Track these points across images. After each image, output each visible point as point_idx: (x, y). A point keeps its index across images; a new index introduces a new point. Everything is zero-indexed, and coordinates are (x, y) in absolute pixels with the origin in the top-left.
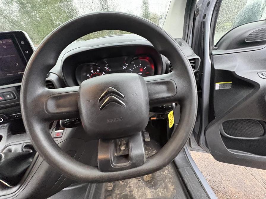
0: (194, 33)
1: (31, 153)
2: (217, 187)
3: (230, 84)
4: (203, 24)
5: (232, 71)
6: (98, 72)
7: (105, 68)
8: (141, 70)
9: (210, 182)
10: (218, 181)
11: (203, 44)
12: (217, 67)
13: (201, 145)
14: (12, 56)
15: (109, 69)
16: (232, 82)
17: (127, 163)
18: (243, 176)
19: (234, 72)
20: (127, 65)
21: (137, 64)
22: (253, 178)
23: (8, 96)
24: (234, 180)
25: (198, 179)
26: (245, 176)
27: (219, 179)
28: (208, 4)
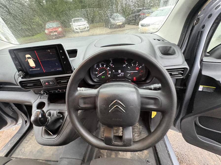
0: (190, 39)
1: (61, 117)
2: (183, 158)
3: (214, 88)
4: (200, 34)
5: (217, 80)
6: (104, 67)
7: (110, 64)
8: (137, 69)
9: (178, 154)
10: (186, 155)
11: (196, 51)
12: (204, 73)
13: (177, 126)
14: (54, 59)
15: (113, 65)
16: (215, 88)
17: (121, 143)
18: (209, 156)
19: (219, 81)
20: (127, 63)
21: (135, 64)
22: (218, 160)
23: (51, 83)
24: (200, 157)
25: (168, 151)
26: (210, 156)
27: (186, 153)
28: (210, 16)
